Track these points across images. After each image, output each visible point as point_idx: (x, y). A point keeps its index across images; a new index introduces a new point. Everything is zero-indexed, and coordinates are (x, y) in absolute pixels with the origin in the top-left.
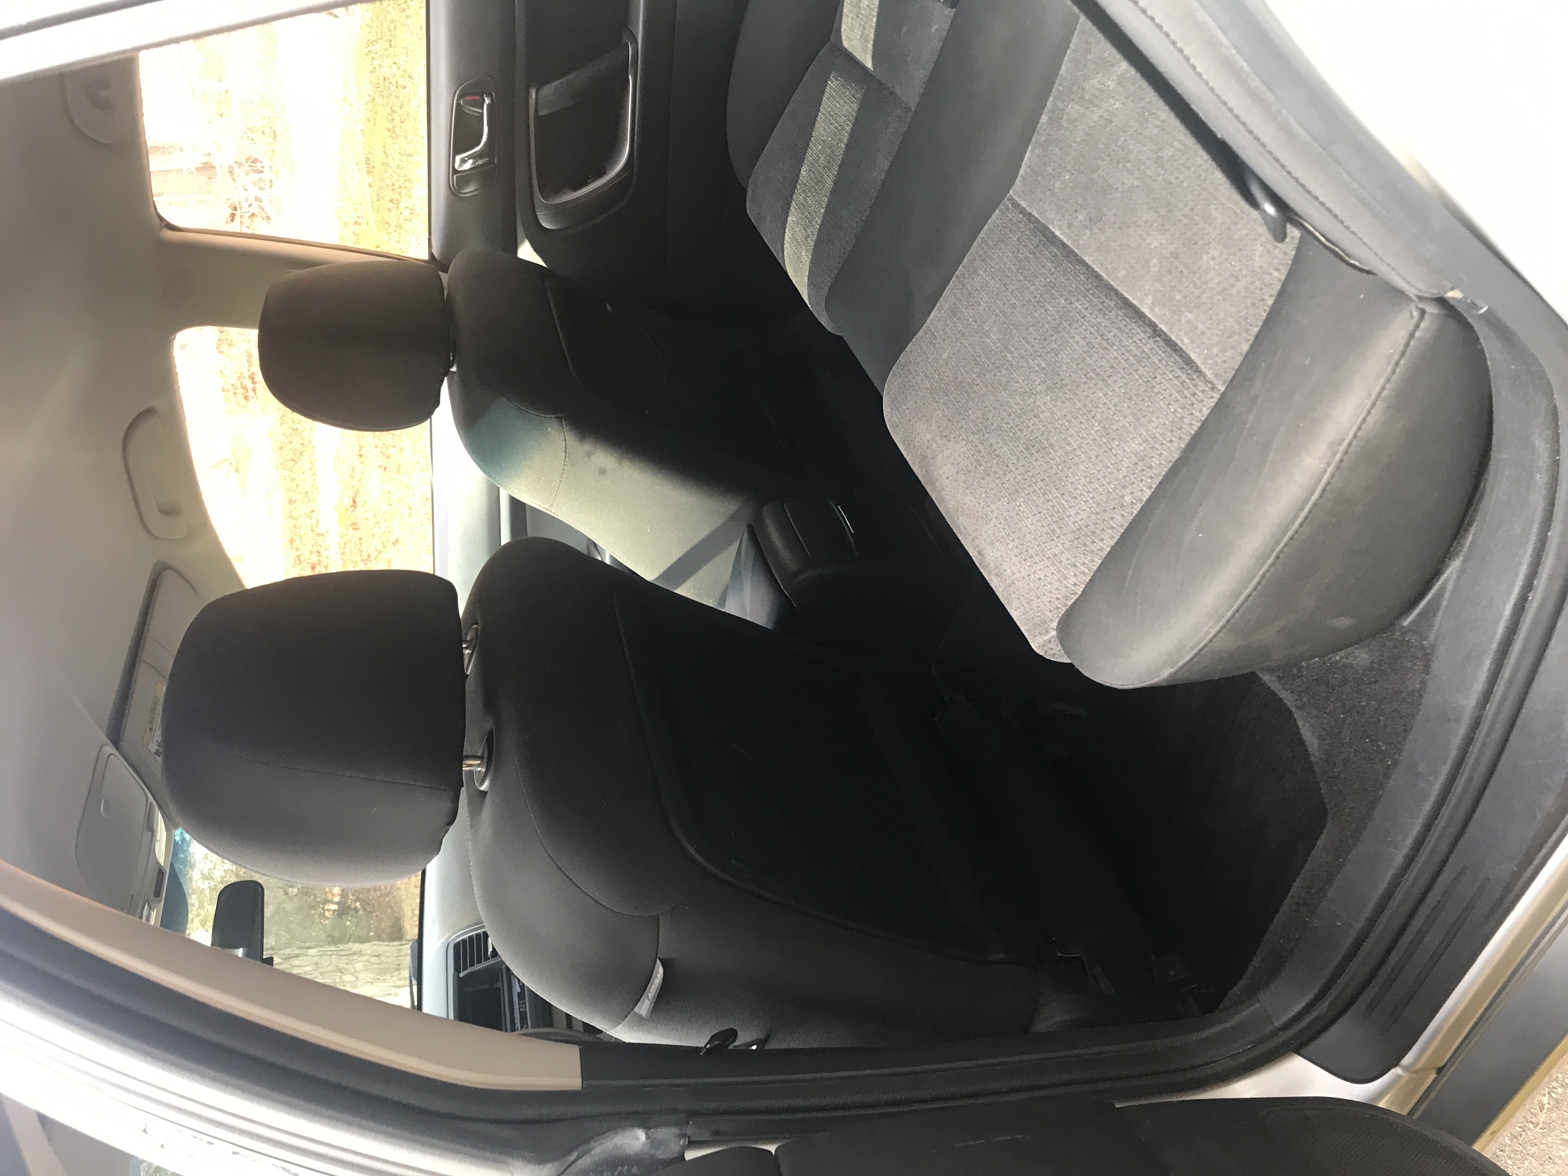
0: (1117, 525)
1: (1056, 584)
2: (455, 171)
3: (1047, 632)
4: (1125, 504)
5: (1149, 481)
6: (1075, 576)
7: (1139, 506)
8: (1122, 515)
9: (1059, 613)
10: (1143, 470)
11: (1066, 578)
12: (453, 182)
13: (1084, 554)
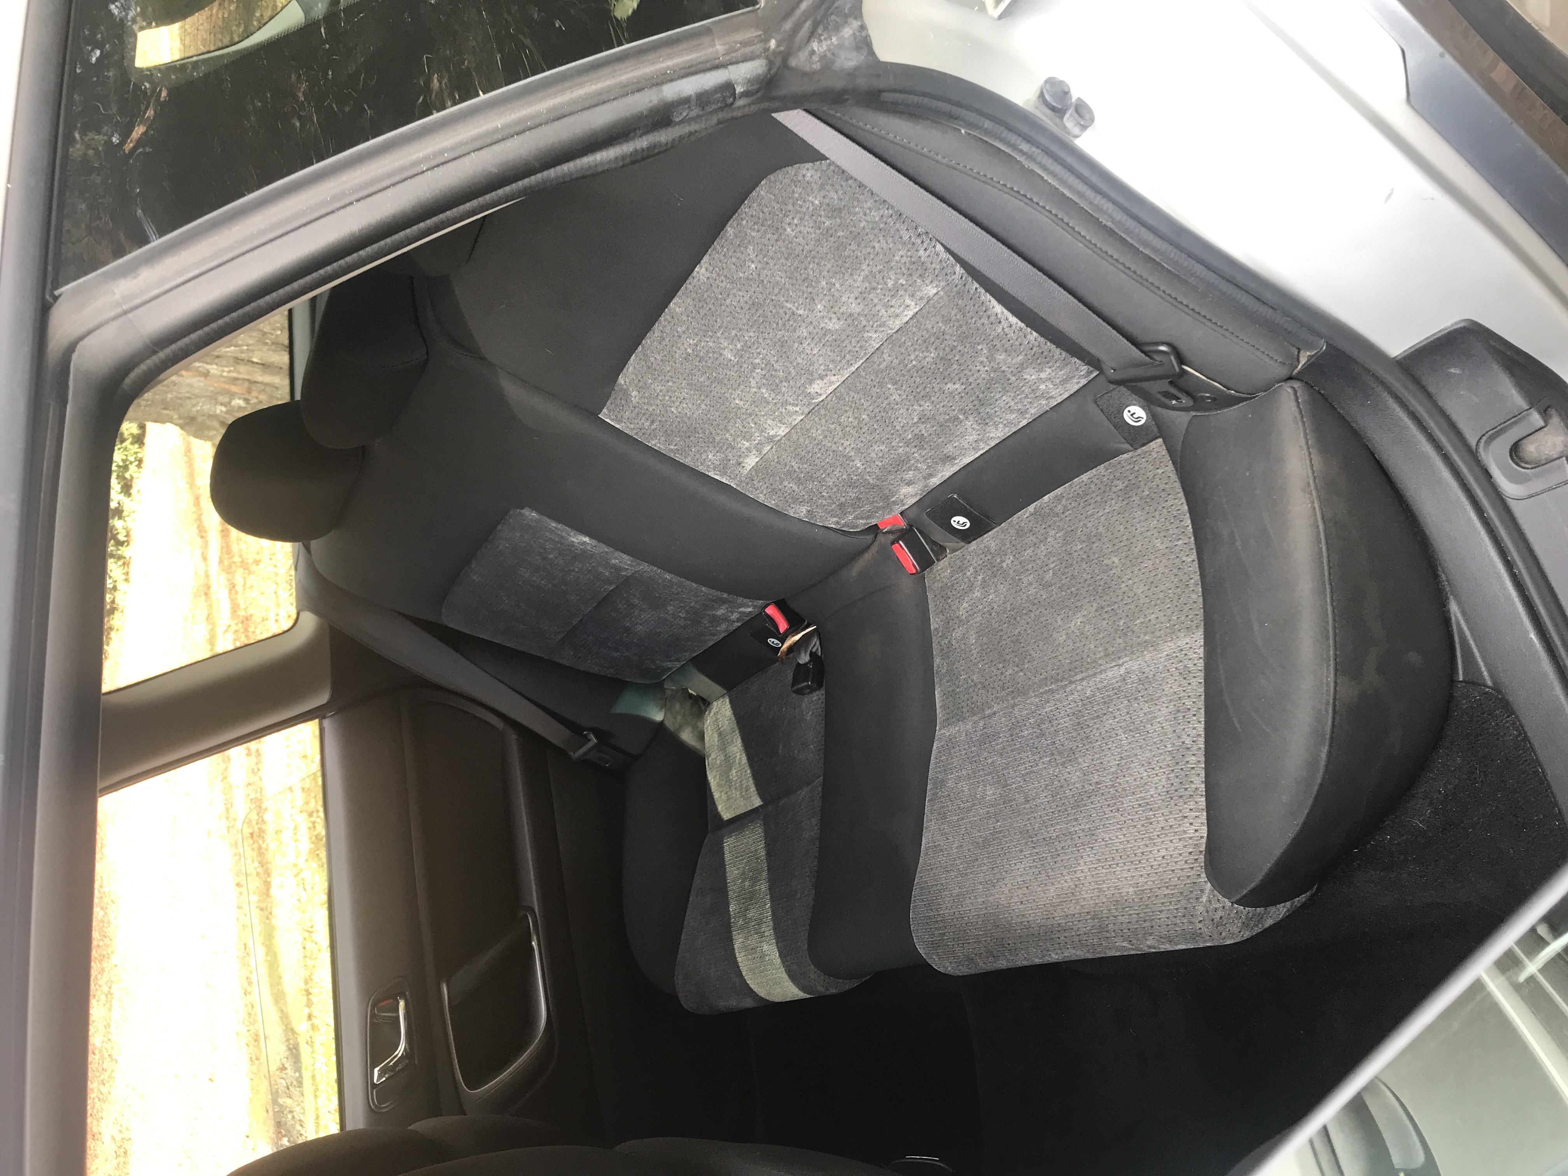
0: (1195, 764)
1: (1181, 844)
2: (374, 1086)
3: (1202, 891)
4: (1189, 746)
5: (1195, 718)
6: (1191, 824)
7: (1202, 740)
8: (1194, 755)
9: (1201, 862)
10: (1184, 717)
11: (1185, 832)
12: (373, 1099)
13: (1185, 803)
